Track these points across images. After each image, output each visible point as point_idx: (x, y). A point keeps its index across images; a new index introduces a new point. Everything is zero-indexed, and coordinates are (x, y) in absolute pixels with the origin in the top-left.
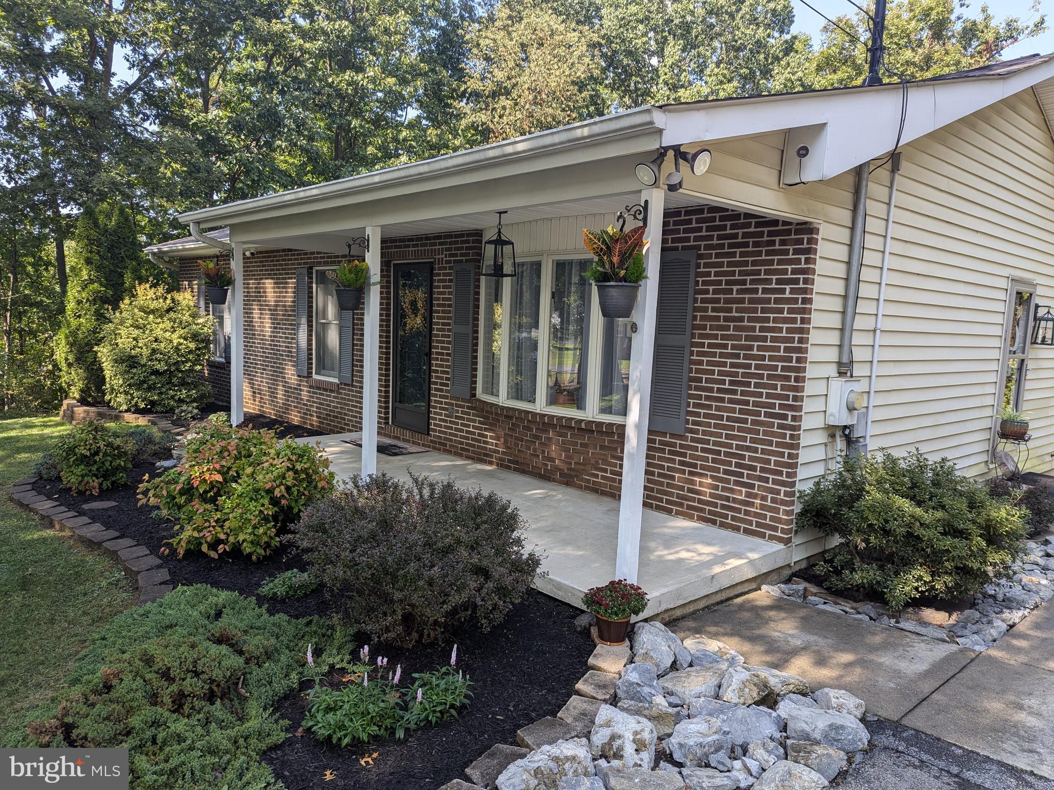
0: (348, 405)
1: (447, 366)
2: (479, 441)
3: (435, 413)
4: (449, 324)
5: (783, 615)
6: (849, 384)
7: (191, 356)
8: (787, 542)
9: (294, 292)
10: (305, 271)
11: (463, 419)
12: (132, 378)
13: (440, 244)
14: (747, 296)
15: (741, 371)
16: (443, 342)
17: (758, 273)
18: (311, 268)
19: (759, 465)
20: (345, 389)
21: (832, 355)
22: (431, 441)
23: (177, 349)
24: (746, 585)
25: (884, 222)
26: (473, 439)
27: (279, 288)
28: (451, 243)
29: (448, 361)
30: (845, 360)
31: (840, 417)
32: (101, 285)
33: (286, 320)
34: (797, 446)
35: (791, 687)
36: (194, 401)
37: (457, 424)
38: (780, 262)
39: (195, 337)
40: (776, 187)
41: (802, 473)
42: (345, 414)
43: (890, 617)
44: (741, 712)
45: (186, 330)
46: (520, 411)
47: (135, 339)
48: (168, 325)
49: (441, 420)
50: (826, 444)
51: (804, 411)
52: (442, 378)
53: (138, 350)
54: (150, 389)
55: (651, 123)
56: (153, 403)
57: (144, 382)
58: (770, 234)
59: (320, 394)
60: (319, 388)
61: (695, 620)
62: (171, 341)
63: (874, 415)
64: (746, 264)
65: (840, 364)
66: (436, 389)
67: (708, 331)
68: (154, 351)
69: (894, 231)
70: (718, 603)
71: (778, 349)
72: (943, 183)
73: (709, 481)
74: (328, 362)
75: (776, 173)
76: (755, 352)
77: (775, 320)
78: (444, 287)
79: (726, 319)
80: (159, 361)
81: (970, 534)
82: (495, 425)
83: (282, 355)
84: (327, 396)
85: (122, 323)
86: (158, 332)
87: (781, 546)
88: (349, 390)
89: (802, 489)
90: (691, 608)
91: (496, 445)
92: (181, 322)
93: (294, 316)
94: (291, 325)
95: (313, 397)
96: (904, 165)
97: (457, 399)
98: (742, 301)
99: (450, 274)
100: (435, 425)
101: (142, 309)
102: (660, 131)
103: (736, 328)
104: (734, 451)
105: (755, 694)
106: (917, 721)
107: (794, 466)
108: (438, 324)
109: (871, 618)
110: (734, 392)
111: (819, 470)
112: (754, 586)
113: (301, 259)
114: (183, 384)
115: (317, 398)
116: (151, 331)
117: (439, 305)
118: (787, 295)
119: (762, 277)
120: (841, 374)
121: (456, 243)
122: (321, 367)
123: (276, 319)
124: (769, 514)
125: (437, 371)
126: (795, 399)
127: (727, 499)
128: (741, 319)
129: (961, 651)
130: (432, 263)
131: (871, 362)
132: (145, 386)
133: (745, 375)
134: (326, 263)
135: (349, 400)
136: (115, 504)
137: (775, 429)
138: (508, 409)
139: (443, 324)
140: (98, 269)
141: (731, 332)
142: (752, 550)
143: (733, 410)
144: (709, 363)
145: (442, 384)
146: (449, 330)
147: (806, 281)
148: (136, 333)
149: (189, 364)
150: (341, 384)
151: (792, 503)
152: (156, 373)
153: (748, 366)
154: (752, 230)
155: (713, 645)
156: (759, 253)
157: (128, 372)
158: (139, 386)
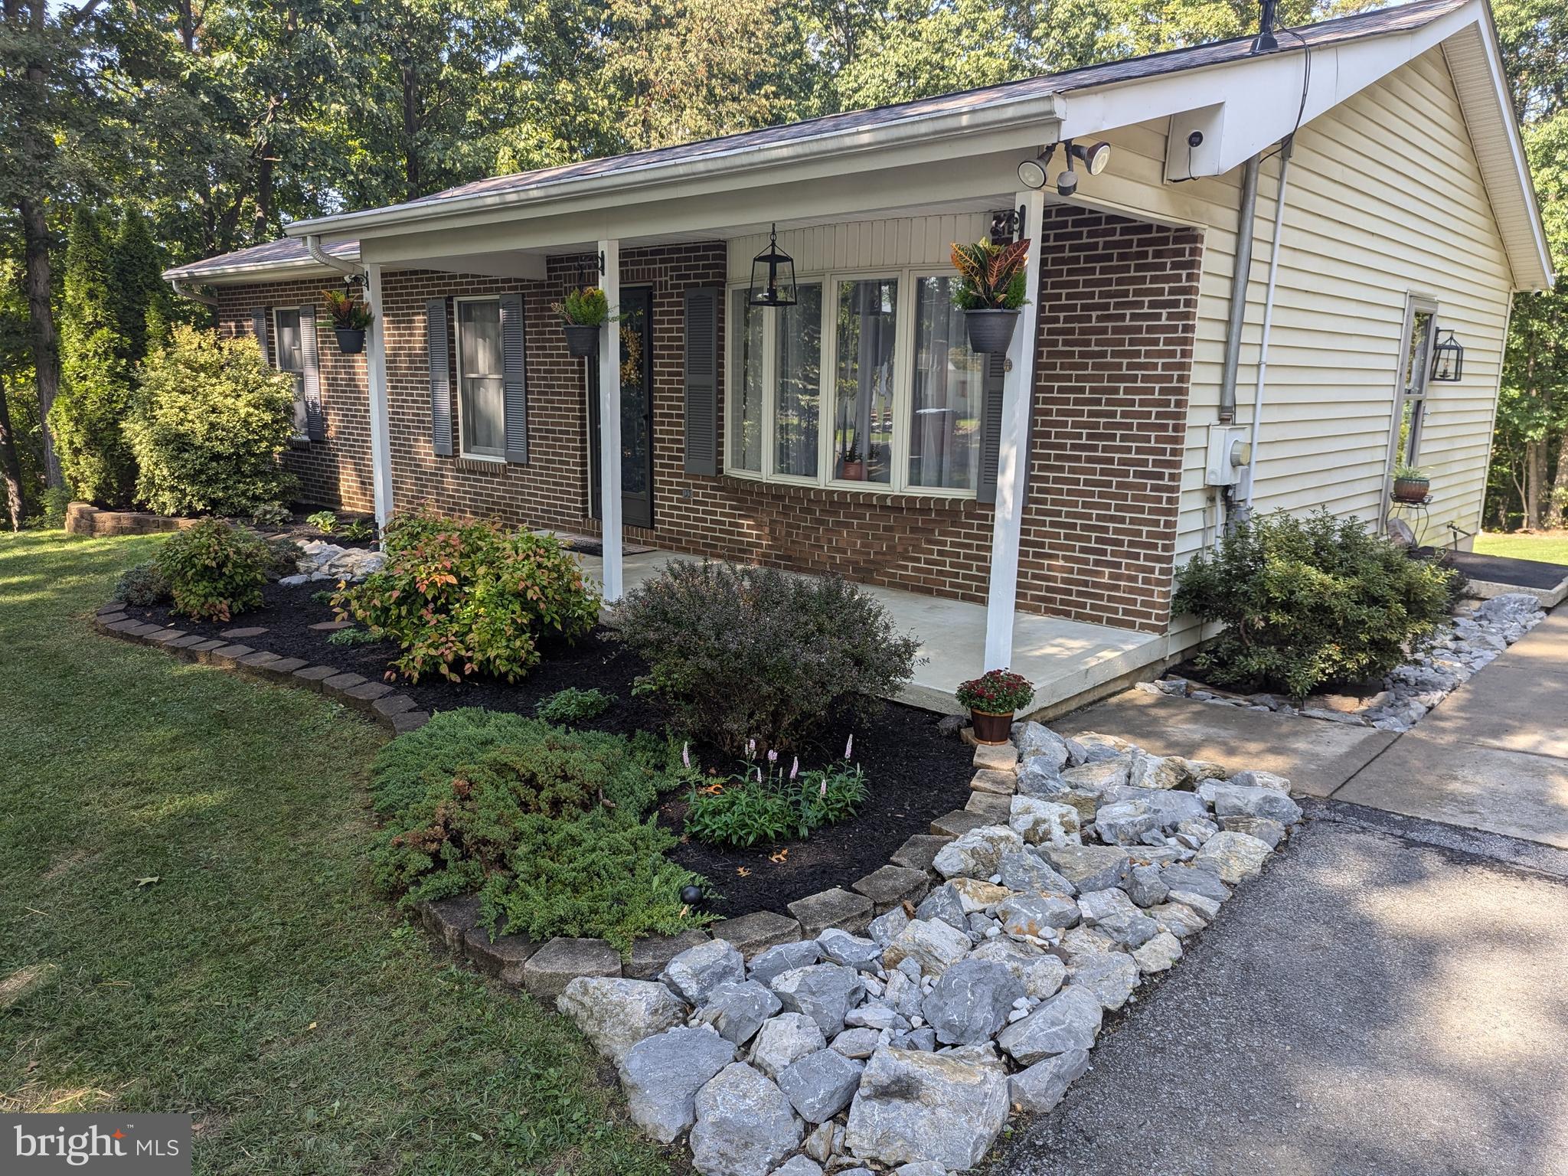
0: (523, 494)
1: (678, 433)
2: (731, 533)
3: (662, 498)
4: (679, 374)
5: (1172, 711)
6: (1234, 433)
7: (266, 433)
8: (1162, 630)
9: (425, 335)
10: (442, 304)
11: (705, 504)
12: (184, 466)
13: (662, 261)
14: (1110, 324)
15: (1102, 420)
16: (671, 399)
17: (1126, 294)
18: (450, 299)
19: (1127, 538)
20: (516, 471)
21: (1212, 397)
22: (658, 537)
23: (246, 423)
24: (1119, 682)
25: (1271, 225)
26: (721, 531)
27: (398, 328)
28: (678, 260)
29: (679, 425)
30: (1228, 403)
31: (1221, 474)
32: (113, 329)
33: (412, 375)
34: (1173, 512)
35: (1207, 773)
36: (275, 497)
37: (697, 511)
38: (1154, 279)
39: (270, 404)
40: (1158, 183)
41: (1181, 545)
42: (518, 507)
43: (1294, 706)
44: (1162, 795)
45: (256, 394)
46: (797, 489)
47: (182, 409)
48: (228, 387)
49: (671, 507)
50: (1204, 510)
51: (1184, 467)
52: (671, 449)
53: (188, 426)
54: (211, 481)
55: (1052, 112)
56: (215, 503)
57: (201, 472)
58: (1141, 243)
59: (475, 480)
60: (473, 472)
61: (1070, 721)
62: (236, 411)
63: (1257, 473)
64: (1109, 282)
65: (1221, 408)
66: (662, 466)
67: (1058, 371)
68: (213, 426)
69: (1284, 236)
70: (1091, 704)
71: (1152, 391)
72: (1337, 172)
73: (1061, 563)
74: (481, 434)
75: (1159, 166)
76: (1121, 396)
77: (1148, 354)
78: (670, 322)
79: (1082, 355)
80: (221, 440)
81: (1388, 601)
82: (756, 510)
83: (408, 427)
84: (487, 482)
85: (160, 385)
86: (216, 399)
87: (1156, 636)
88: (522, 472)
89: (1180, 565)
90: (1064, 709)
91: (758, 537)
92: (246, 384)
93: (427, 369)
94: (421, 382)
95: (463, 485)
96: (1297, 149)
97: (696, 477)
98: (1104, 331)
99: (679, 304)
100: (662, 514)
101: (188, 364)
102: (1058, 122)
103: (1095, 366)
104: (1093, 523)
105: (1172, 779)
106: (1349, 795)
107: (1171, 536)
108: (662, 373)
109: (1271, 709)
110: (1094, 448)
111: (1195, 542)
112: (1126, 684)
113: (434, 286)
114: (257, 473)
115: (470, 486)
116: (205, 396)
117: (662, 348)
118: (1164, 322)
119: (1131, 299)
120: (1223, 421)
121: (688, 259)
122: (472, 441)
123: (396, 375)
124: (1140, 598)
125: (663, 440)
126: (1174, 452)
127: (1085, 584)
128: (1103, 354)
129: (1380, 733)
130: (650, 288)
131: (1254, 405)
132: (204, 477)
133: (1107, 426)
134: (476, 292)
135: (523, 486)
136: (264, 630)
137: (1148, 492)
138: (778, 487)
139: (670, 374)
140: (108, 305)
141: (1090, 372)
142: (1124, 642)
143: (1093, 471)
144: (1059, 413)
145: (670, 458)
146: (680, 382)
147: (1188, 303)
148: (183, 399)
149: (264, 444)
150: (510, 464)
151: (1168, 583)
152: (217, 457)
153: (1113, 414)
154: (1117, 238)
155: (1110, 741)
156: (1127, 269)
157: (176, 458)
158: (193, 478)
